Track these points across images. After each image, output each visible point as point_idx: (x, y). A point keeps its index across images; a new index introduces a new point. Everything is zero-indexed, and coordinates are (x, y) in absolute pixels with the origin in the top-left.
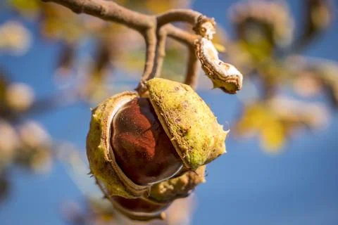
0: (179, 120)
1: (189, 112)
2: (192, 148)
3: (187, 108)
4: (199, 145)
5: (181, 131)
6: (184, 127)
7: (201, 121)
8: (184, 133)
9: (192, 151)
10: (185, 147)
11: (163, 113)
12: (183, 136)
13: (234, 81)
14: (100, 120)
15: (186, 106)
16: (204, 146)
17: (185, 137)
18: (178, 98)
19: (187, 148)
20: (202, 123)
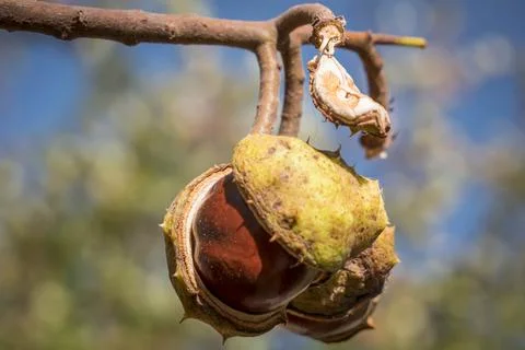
0: (279, 204)
1: (293, 185)
2: (312, 242)
3: (290, 179)
4: (324, 234)
5: (286, 221)
6: (288, 213)
7: (317, 194)
8: (291, 222)
9: (314, 246)
10: (298, 245)
11: (252, 198)
12: (291, 227)
13: (373, 121)
14: (170, 232)
15: (287, 177)
16: (334, 233)
17: (295, 228)
18: (274, 167)
19: (303, 245)
20: (319, 198)
